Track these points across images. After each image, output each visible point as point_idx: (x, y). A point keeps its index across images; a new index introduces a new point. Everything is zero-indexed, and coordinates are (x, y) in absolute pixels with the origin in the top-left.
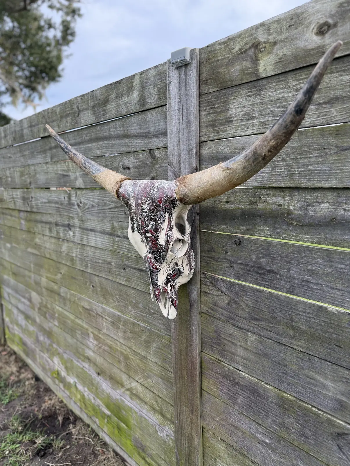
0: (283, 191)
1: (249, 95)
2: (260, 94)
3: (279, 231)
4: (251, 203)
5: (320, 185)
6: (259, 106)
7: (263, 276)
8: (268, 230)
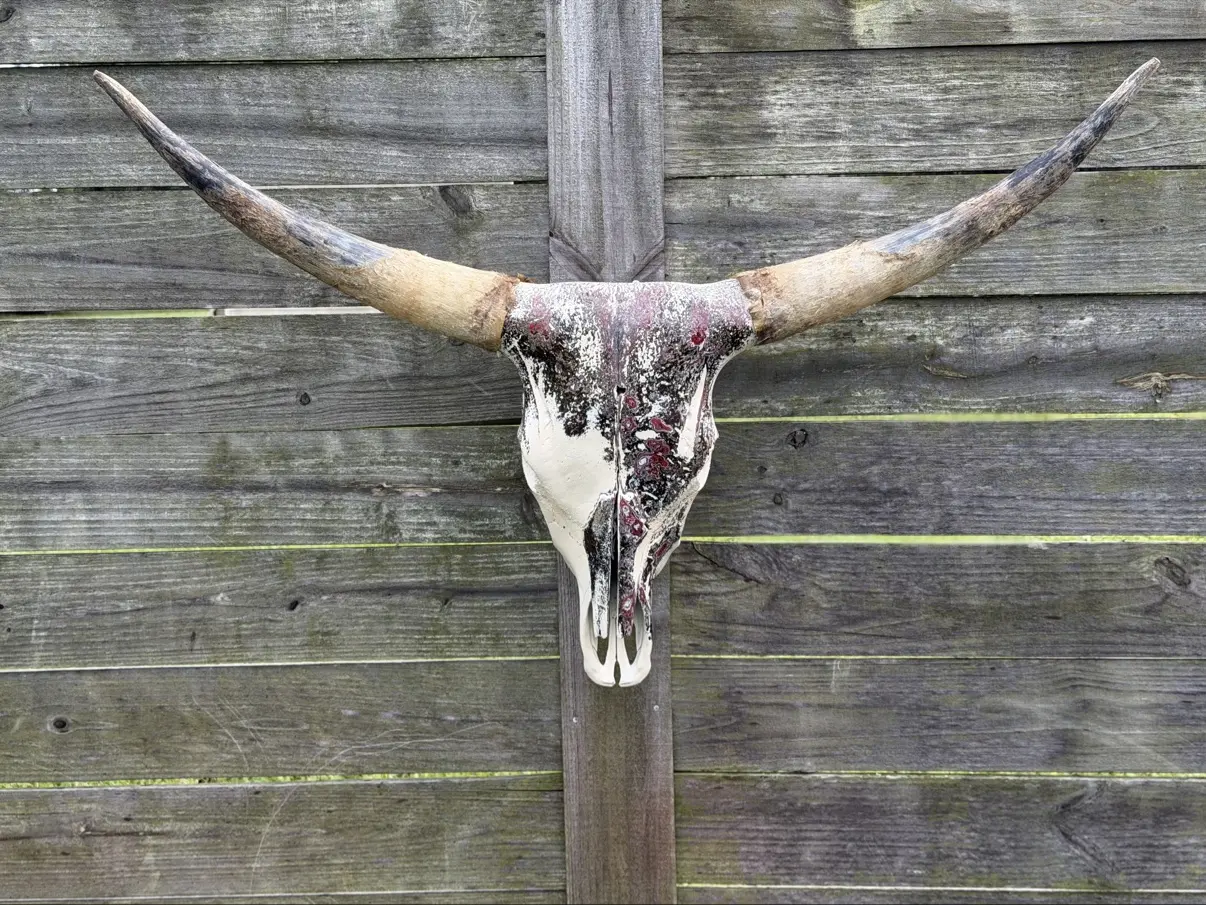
0: (918, 306)
1: (822, 81)
2: (852, 84)
3: (911, 395)
4: (836, 336)
5: (1006, 291)
6: (852, 111)
7: (872, 509)
8: (884, 397)
